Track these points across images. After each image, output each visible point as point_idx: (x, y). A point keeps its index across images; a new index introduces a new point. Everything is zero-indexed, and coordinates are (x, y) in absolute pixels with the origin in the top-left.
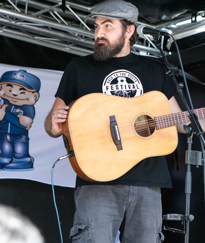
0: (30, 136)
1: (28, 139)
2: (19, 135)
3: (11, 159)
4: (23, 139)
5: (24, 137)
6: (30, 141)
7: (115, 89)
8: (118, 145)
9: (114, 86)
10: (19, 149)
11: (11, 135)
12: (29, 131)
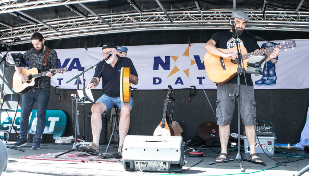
0: (276, 67)
1: (275, 68)
2: (271, 67)
3: (268, 77)
4: (273, 68)
5: (273, 67)
6: (276, 69)
7: (232, 46)
8: (224, 67)
9: (232, 44)
10: (271, 73)
11: (267, 67)
12: (276, 65)
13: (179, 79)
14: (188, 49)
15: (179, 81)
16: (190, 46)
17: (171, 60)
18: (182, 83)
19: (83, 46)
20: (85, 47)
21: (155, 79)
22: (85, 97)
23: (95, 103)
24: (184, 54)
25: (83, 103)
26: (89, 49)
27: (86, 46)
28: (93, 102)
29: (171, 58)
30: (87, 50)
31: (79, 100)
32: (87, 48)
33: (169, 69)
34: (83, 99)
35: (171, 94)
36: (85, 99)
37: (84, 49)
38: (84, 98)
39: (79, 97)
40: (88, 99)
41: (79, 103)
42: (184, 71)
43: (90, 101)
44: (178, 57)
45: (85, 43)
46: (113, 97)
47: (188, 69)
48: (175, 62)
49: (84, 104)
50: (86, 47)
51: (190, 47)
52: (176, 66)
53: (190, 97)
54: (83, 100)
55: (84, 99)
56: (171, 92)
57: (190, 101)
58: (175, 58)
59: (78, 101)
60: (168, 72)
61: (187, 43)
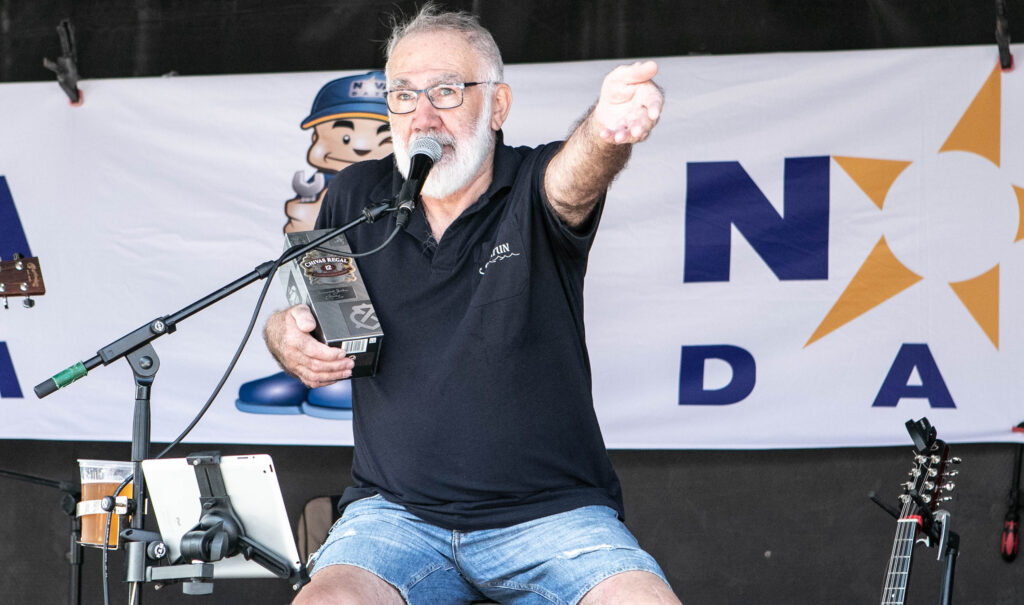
13: (914, 356)
14: (992, 90)
15: (915, 379)
16: (1006, 62)
17: (843, 192)
18: (940, 396)
19: (47, 63)
20: (64, 71)
21: (693, 360)
22: (220, 528)
23: (304, 576)
24: (958, 140)
25: (203, 580)
26: (101, 92)
27: (68, 62)
28: (293, 571)
29: (835, 170)
30: (76, 96)
31: (158, 551)
32: (81, 85)
33: (820, 272)
34: (197, 543)
35: (935, 495)
36: (217, 546)
37: (50, 93)
38: (206, 532)
39: (150, 523)
40: (239, 544)
41: (159, 573)
42: (960, 288)
43: (258, 555)
44: (904, 165)
45: (64, 40)
46: (449, 527)
47: (994, 273)
48: (877, 212)
49: (208, 588)
50: (72, 71)
51: (1005, 76)
52: (882, 242)
53: (1017, 520)
54: (205, 555)
55: (208, 540)
56: (939, 481)
57: (1009, 558)
58: (878, 178)
59: (150, 561)
60: (811, 297)
61: (979, 36)
